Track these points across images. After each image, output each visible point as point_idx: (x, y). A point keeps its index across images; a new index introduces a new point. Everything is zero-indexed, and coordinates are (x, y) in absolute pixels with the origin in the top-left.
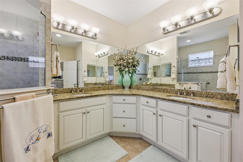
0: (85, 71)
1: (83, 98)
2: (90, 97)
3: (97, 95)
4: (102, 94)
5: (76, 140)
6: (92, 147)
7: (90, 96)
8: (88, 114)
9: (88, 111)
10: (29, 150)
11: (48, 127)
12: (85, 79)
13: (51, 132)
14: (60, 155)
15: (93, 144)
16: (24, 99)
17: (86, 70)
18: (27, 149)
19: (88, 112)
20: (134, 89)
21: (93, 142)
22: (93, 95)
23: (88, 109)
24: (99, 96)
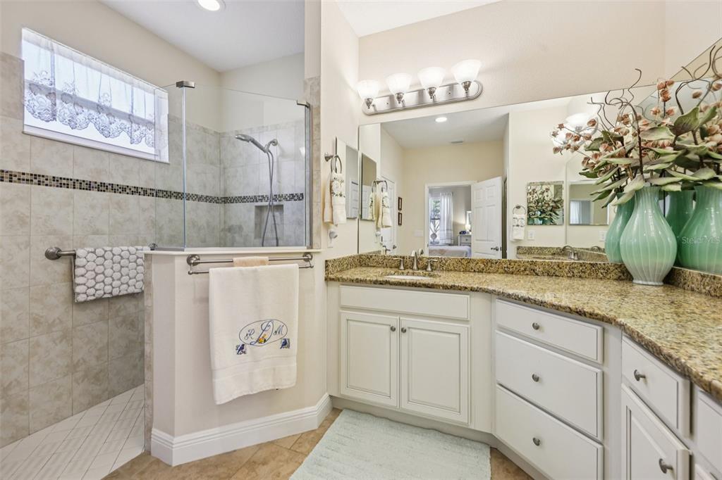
0: (518, 207)
1: (389, 286)
2: (409, 286)
3: (431, 283)
4: (451, 284)
5: (366, 390)
6: (414, 440)
7: (410, 283)
8: (404, 336)
9: (404, 325)
10: (244, 352)
11: (284, 327)
12: (515, 232)
13: (289, 339)
14: (349, 409)
15: (425, 434)
16: (245, 264)
17: (525, 205)
18: (241, 349)
19: (404, 331)
20: (693, 290)
21: (429, 429)
22: (420, 283)
23: (407, 322)
24: (437, 290)
